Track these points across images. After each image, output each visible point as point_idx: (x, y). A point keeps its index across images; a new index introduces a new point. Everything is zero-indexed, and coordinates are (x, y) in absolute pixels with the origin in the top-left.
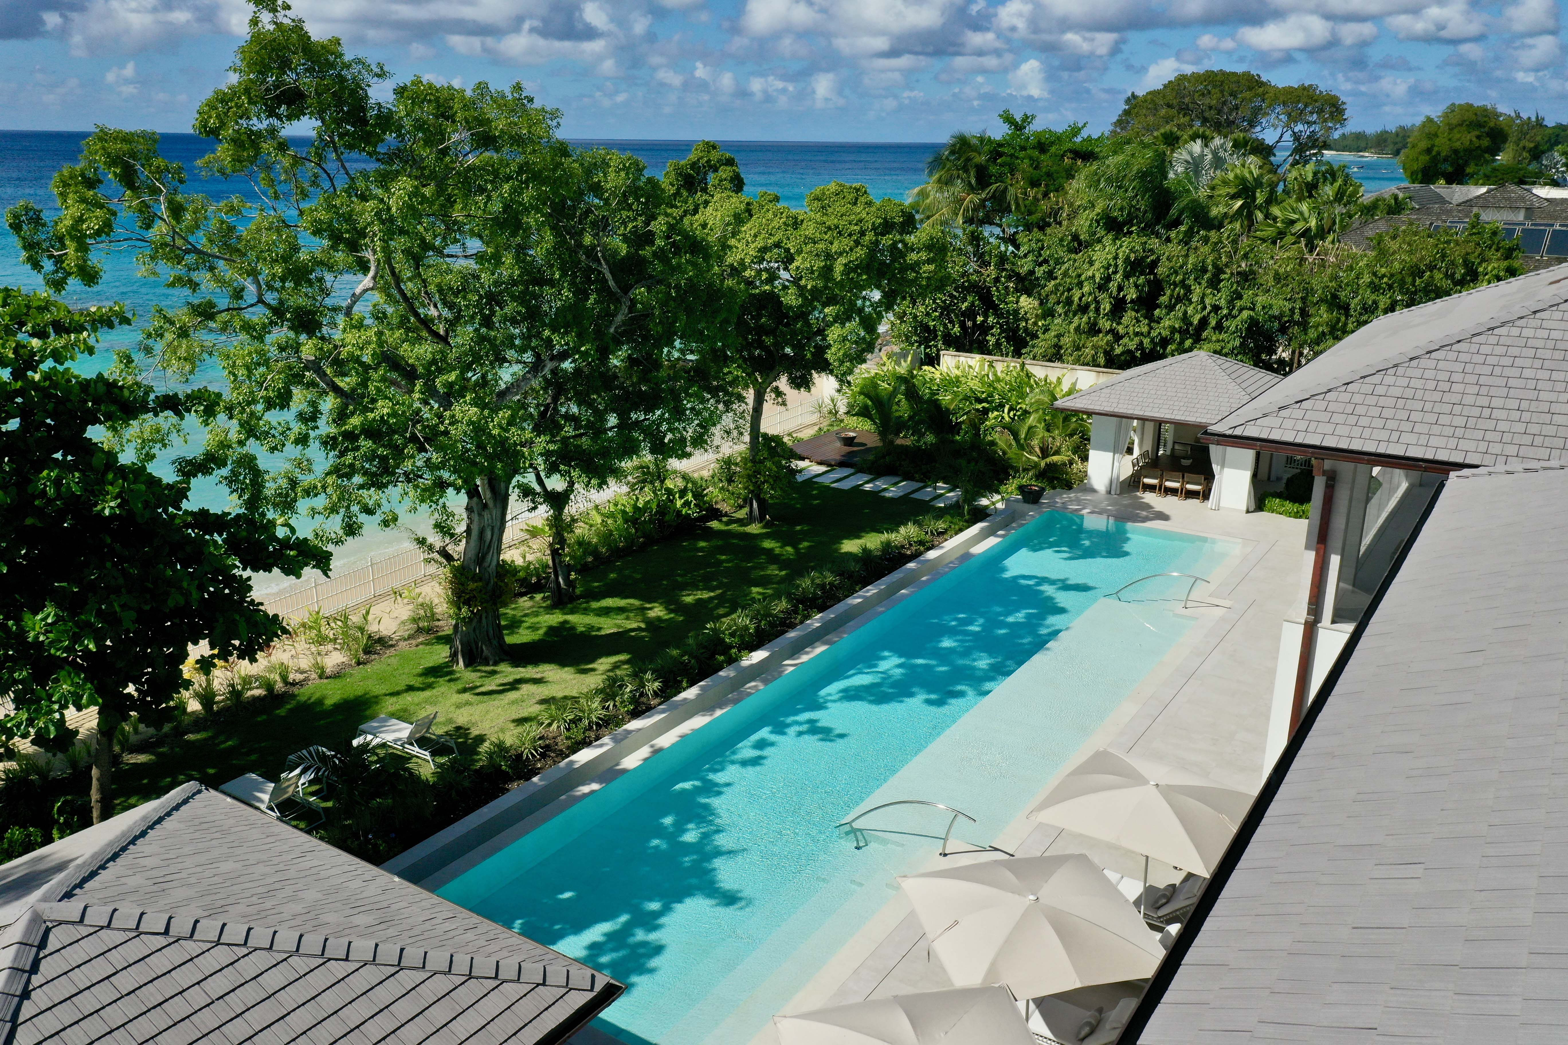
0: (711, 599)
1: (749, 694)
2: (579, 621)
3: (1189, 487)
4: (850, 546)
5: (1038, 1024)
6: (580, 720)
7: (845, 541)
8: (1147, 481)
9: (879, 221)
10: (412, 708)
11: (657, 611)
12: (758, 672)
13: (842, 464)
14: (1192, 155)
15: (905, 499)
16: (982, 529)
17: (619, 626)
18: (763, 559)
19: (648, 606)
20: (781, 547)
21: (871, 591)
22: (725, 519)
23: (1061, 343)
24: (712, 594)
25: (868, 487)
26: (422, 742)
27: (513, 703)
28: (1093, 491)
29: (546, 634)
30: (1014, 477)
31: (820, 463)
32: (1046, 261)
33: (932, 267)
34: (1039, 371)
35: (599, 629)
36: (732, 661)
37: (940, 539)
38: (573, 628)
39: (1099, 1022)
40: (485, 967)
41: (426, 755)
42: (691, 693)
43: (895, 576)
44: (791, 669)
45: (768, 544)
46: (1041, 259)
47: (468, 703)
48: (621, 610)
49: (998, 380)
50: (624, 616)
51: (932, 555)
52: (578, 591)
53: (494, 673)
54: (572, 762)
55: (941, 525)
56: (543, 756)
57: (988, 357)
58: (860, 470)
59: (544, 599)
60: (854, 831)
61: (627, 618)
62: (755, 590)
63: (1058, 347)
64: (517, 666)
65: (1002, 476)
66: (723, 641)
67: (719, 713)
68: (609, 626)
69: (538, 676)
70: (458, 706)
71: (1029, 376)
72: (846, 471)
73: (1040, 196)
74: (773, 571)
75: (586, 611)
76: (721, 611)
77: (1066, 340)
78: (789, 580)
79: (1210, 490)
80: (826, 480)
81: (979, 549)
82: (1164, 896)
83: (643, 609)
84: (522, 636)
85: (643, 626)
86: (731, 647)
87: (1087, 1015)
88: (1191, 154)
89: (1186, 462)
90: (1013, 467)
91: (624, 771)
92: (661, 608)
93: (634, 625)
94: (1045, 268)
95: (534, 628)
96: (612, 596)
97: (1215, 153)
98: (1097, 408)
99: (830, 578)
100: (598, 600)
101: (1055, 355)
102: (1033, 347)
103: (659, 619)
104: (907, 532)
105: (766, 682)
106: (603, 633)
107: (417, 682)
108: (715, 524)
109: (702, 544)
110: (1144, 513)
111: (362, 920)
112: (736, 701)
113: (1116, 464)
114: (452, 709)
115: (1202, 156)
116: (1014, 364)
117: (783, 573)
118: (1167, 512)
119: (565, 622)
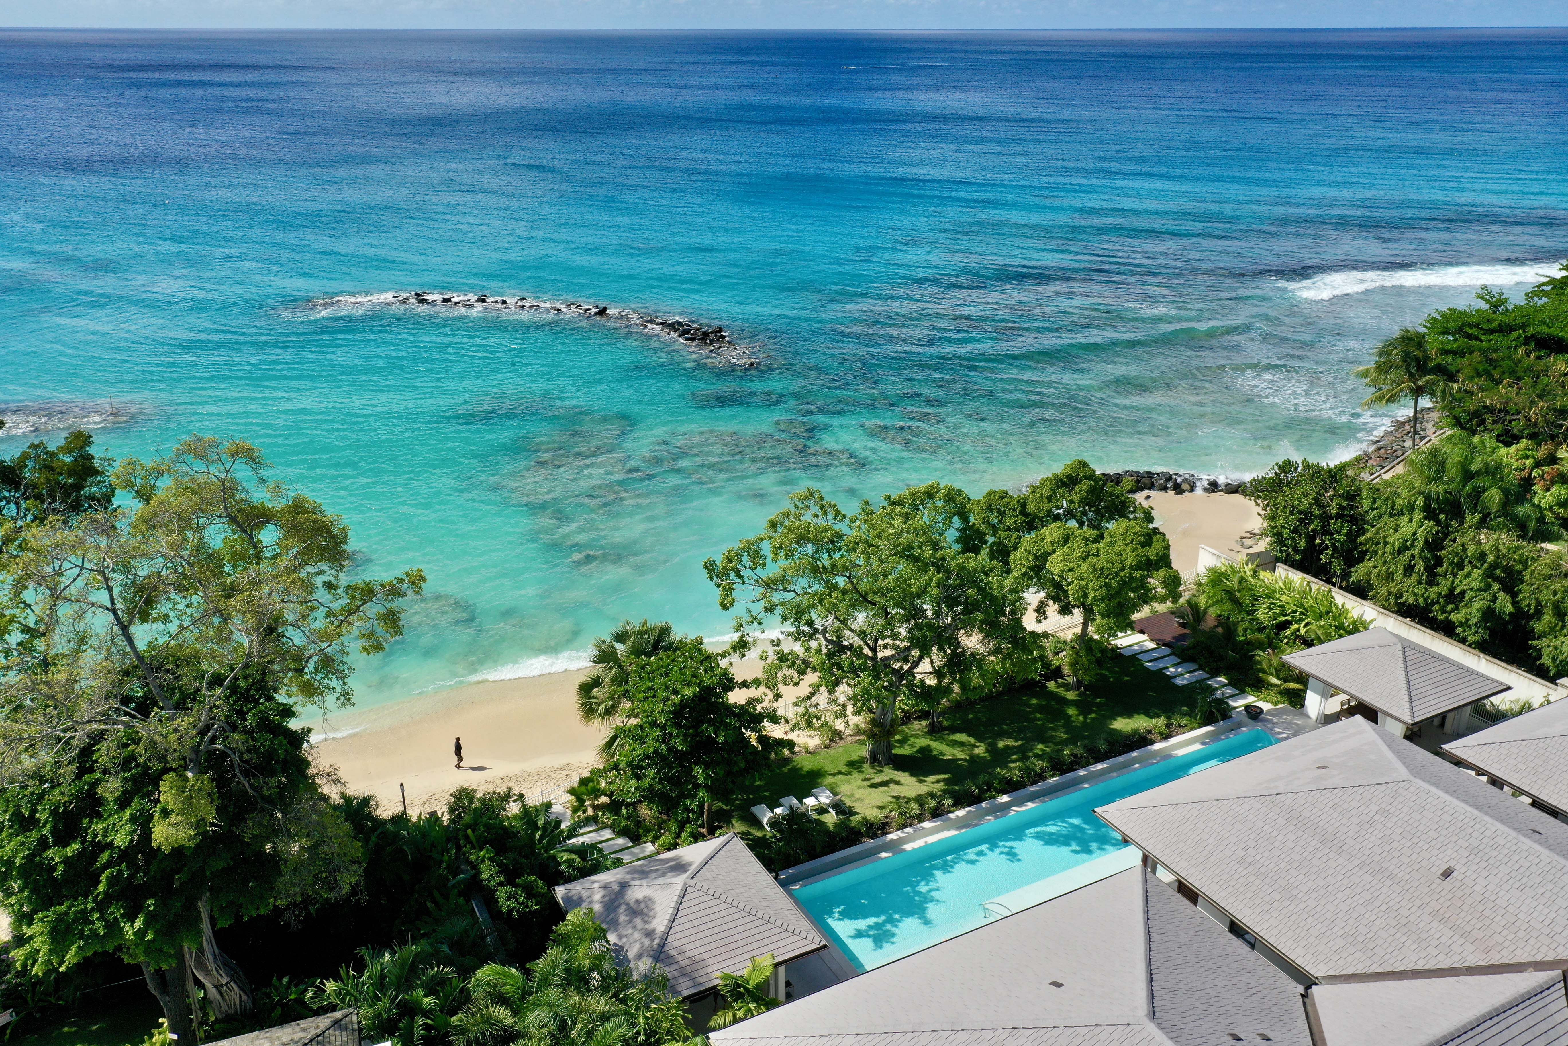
0: (1014, 747)
1: (986, 822)
2: (937, 746)
4: (1119, 724)
6: (906, 813)
7: (1119, 719)
10: (837, 785)
11: (980, 750)
12: (998, 810)
13: (1165, 645)
15: (1186, 688)
17: (956, 754)
18: (1061, 722)
19: (977, 744)
20: (1077, 715)
21: (1100, 766)
22: (1060, 681)
24: (1016, 743)
25: (1171, 671)
26: (835, 806)
27: (881, 793)
28: (1309, 717)
29: (918, 751)
31: (1153, 641)
35: (944, 755)
36: (993, 798)
37: (1175, 733)
38: (931, 751)
41: (834, 814)
43: (1122, 759)
45: (1072, 711)
47: (863, 787)
48: (962, 744)
49: (1308, 598)
50: (961, 749)
51: (1158, 746)
52: (946, 725)
53: (881, 771)
54: (889, 837)
55: (1185, 721)
57: (1310, 578)
58: (1175, 653)
59: (927, 725)
61: (962, 751)
62: (1040, 746)
64: (894, 770)
66: (993, 784)
67: (964, 830)
68: (950, 754)
69: (900, 780)
70: (859, 788)
71: (1332, 602)
72: (1165, 653)
74: (1061, 734)
75: (943, 741)
76: (1012, 759)
80: (1146, 657)
83: (973, 747)
84: (905, 751)
85: (968, 758)
92: (983, 748)
93: (963, 757)
95: (912, 746)
96: (962, 732)
99: (1081, 751)
100: (954, 734)
103: (978, 755)
104: (1157, 723)
105: (998, 817)
106: (945, 757)
107: (844, 769)
108: (1051, 685)
109: (1034, 701)
111: (764, 904)
112: (975, 826)
113: (1323, 705)
116: (1325, 587)
117: (1065, 737)
119: (929, 746)
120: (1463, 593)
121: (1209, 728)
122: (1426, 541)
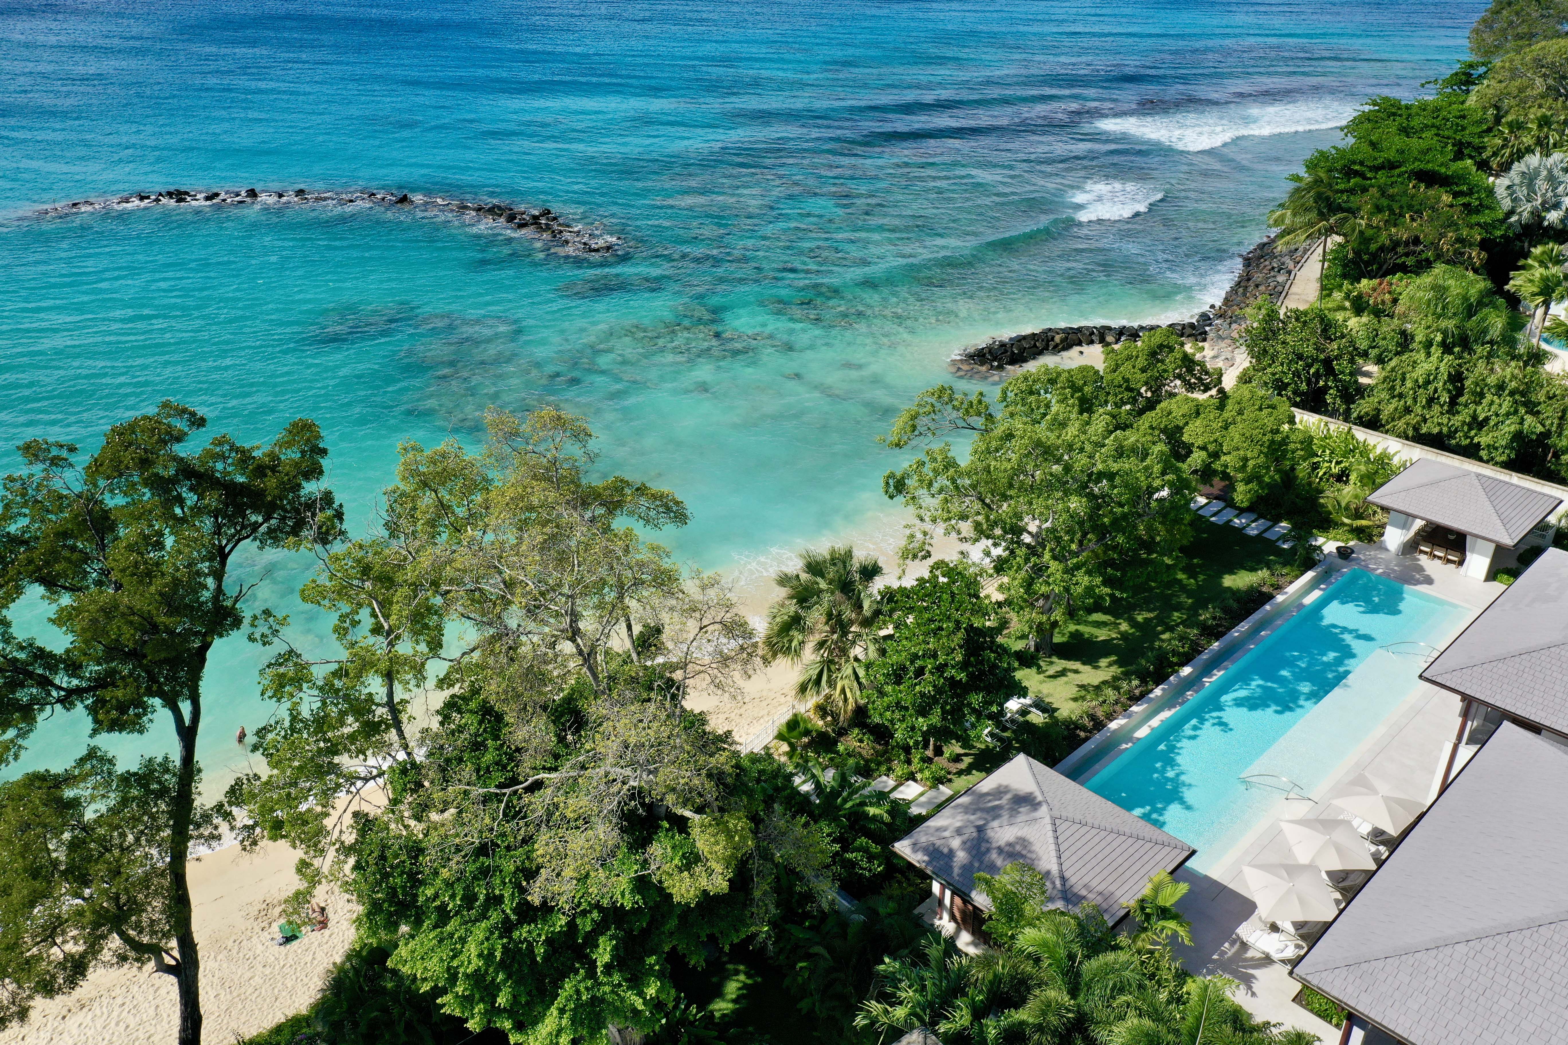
0: (1152, 618)
2: (1084, 629)
3: (1450, 557)
6: (1106, 701)
7: (1225, 576)
8: (1421, 547)
11: (1125, 627)
12: (1190, 682)
15: (1260, 538)
16: (1312, 579)
17: (1106, 635)
18: (1177, 588)
19: (1118, 622)
20: (1187, 579)
24: (1151, 615)
25: (1235, 523)
27: (1065, 683)
29: (1070, 638)
34: (1361, 434)
35: (1096, 637)
36: (1174, 671)
37: (1284, 583)
38: (1083, 635)
41: (1039, 713)
42: (1158, 693)
43: (1258, 615)
44: (1207, 684)
45: (1179, 575)
47: (1046, 680)
48: (1104, 623)
49: (1330, 439)
50: (1107, 628)
51: (1280, 598)
54: (1110, 728)
57: (1325, 419)
58: (1229, 505)
61: (1109, 630)
64: (1060, 659)
66: (1166, 654)
68: (1100, 635)
69: (1073, 668)
70: (1042, 681)
71: (1353, 437)
72: (1220, 506)
74: (1184, 599)
75: (1086, 623)
76: (1160, 630)
78: (1195, 609)
79: (1463, 561)
80: (1207, 513)
81: (1306, 600)
82: (1379, 836)
83: (1116, 624)
84: (1060, 639)
85: (1119, 636)
86: (1174, 664)
87: (1346, 877)
89: (1449, 545)
91: (1139, 739)
92: (1126, 624)
93: (1114, 636)
96: (1097, 612)
98: (1395, 507)
99: (1219, 611)
100: (1092, 615)
101: (1374, 422)
103: (1126, 632)
104: (1263, 574)
105: (1194, 688)
106: (1099, 639)
110: (1418, 575)
112: (1180, 702)
116: (1344, 428)
117: (1190, 602)
118: (1434, 576)
119: (1078, 630)
120: (1487, 419)
121: (1310, 575)
122: (1450, 374)
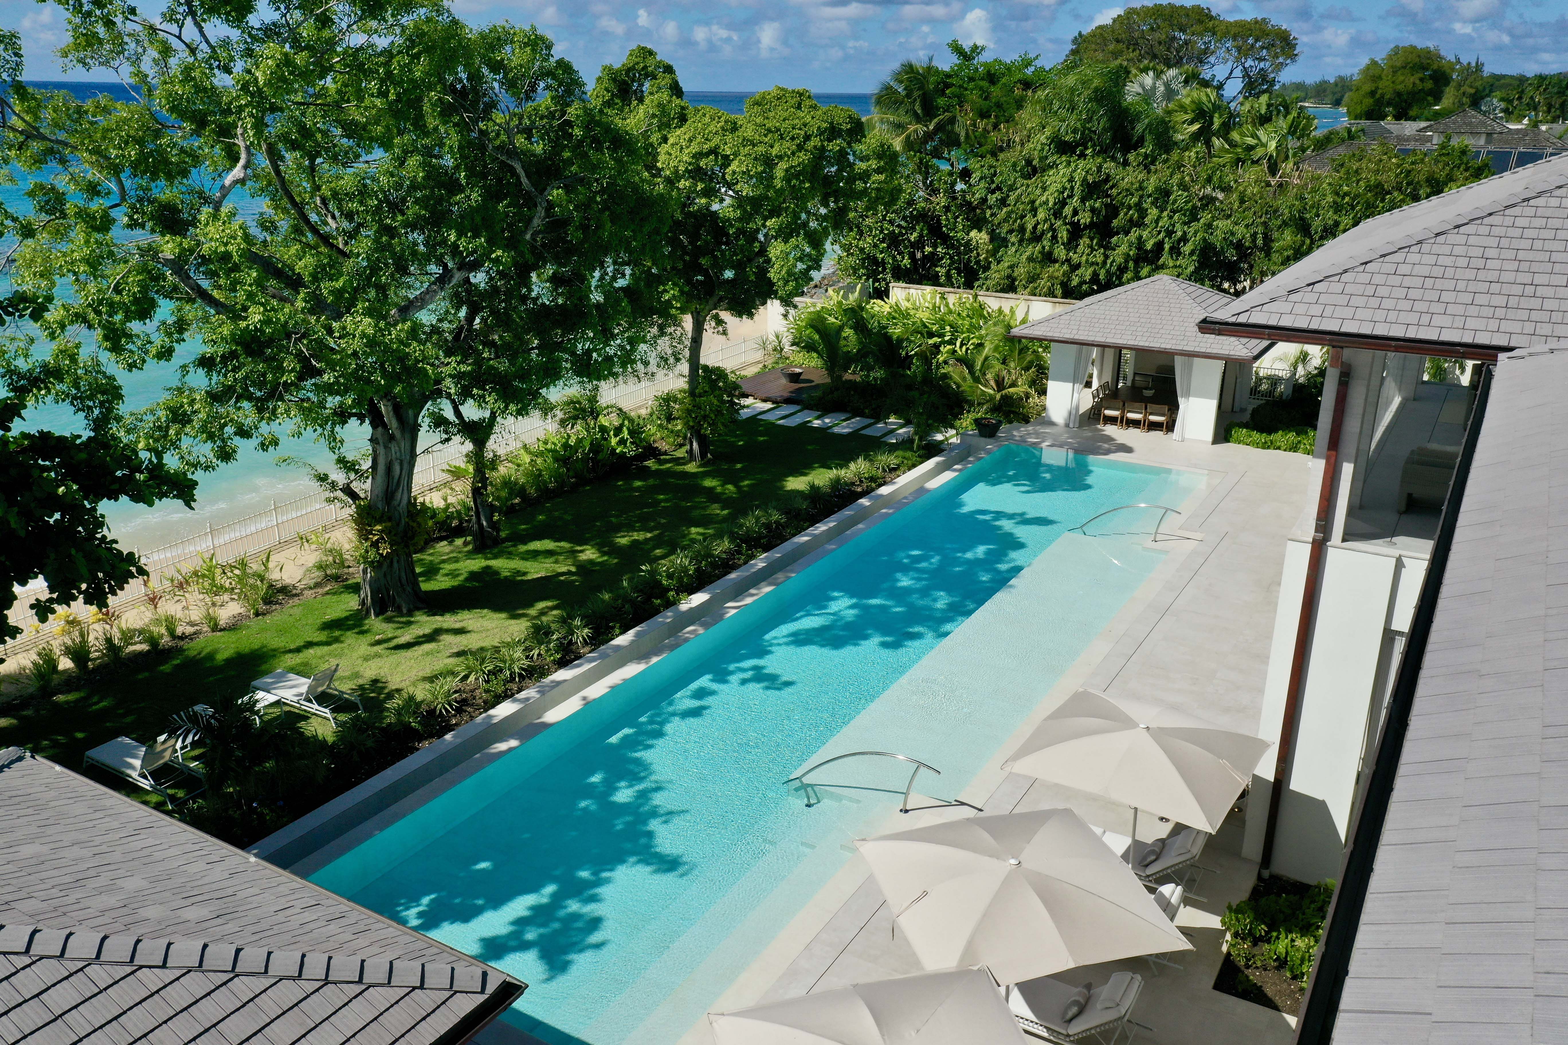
0: (647, 540)
1: (686, 640)
3: (1153, 418)
4: (796, 483)
5: (1018, 1005)
6: (501, 670)
7: (790, 478)
8: (1109, 413)
9: (825, 125)
10: (314, 662)
12: (697, 616)
13: (788, 401)
14: (1143, 88)
15: (854, 435)
16: (938, 463)
17: (547, 569)
18: (703, 498)
19: (579, 548)
20: (723, 486)
21: (820, 529)
22: (663, 458)
23: (1015, 274)
24: (649, 535)
25: (817, 423)
26: (323, 699)
27: (427, 654)
28: (1052, 424)
30: (969, 412)
31: (765, 400)
32: (999, 188)
33: (882, 177)
34: (993, 302)
35: (525, 574)
36: (670, 604)
37: (892, 475)
38: (497, 573)
39: (1088, 1000)
40: (345, 968)
41: (327, 712)
42: (623, 640)
43: (847, 512)
44: (734, 611)
46: (993, 186)
48: (550, 553)
49: (950, 312)
50: (552, 559)
51: (884, 490)
52: (503, 534)
53: (408, 622)
54: (490, 717)
55: (893, 460)
56: (459, 711)
57: (939, 289)
58: (807, 406)
59: (466, 544)
60: (805, 787)
61: (556, 562)
62: (694, 530)
63: (1011, 279)
64: (434, 615)
65: (956, 410)
66: (660, 583)
67: (655, 660)
68: (536, 570)
69: (457, 626)
71: (982, 307)
72: (793, 408)
73: (990, 127)
74: (716, 510)
75: (510, 555)
76: (658, 552)
77: (1021, 272)
78: (732, 519)
79: (1174, 421)
80: (771, 417)
81: (934, 484)
82: (1152, 852)
83: (573, 553)
85: (573, 569)
86: (668, 589)
87: (1075, 993)
88: (1142, 86)
89: (1148, 393)
90: (967, 401)
91: (546, 726)
92: (593, 551)
93: (564, 569)
94: (997, 195)
95: (453, 574)
96: (540, 538)
97: (1167, 85)
98: (1057, 335)
99: (776, 516)
100: (525, 543)
101: (1009, 286)
102: (986, 279)
103: (591, 562)
104: (858, 468)
105: (706, 626)
106: (529, 577)
107: (320, 636)
108: (652, 463)
109: (638, 483)
110: (1106, 446)
111: (192, 914)
112: (672, 648)
113: (1076, 395)
114: (360, 661)
115: (1154, 88)
116: (966, 296)
117: (726, 512)
118: (1129, 444)
119: (488, 567)
